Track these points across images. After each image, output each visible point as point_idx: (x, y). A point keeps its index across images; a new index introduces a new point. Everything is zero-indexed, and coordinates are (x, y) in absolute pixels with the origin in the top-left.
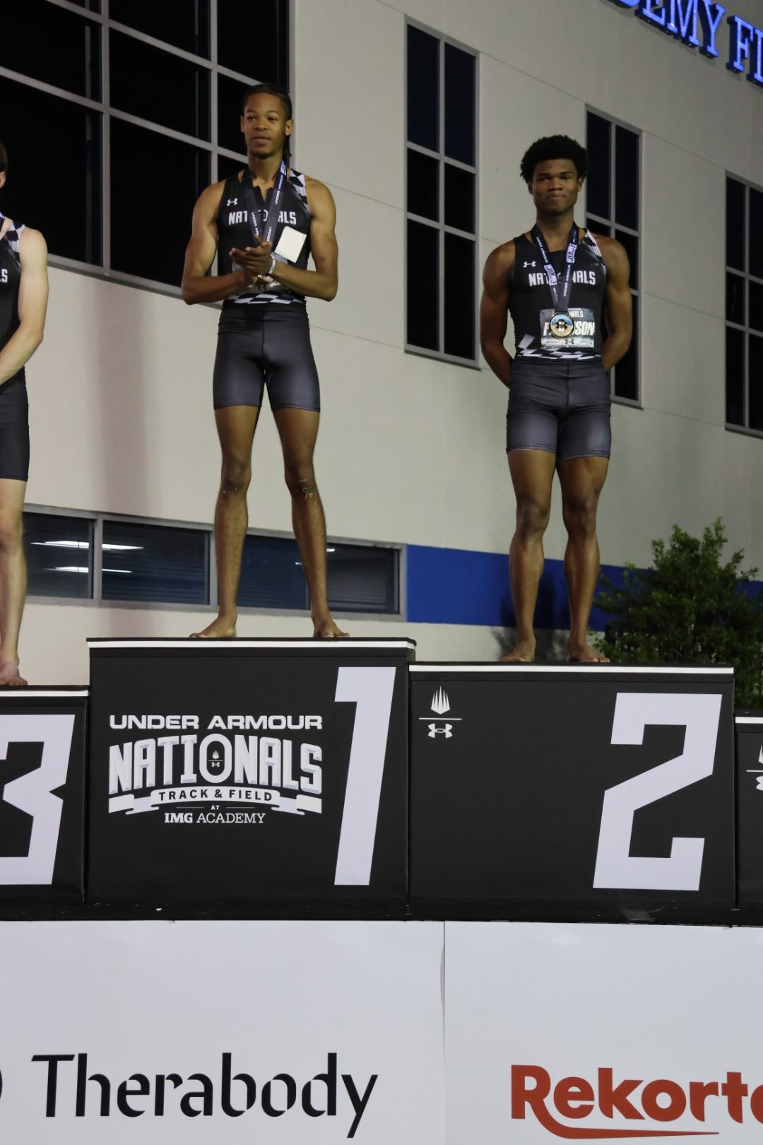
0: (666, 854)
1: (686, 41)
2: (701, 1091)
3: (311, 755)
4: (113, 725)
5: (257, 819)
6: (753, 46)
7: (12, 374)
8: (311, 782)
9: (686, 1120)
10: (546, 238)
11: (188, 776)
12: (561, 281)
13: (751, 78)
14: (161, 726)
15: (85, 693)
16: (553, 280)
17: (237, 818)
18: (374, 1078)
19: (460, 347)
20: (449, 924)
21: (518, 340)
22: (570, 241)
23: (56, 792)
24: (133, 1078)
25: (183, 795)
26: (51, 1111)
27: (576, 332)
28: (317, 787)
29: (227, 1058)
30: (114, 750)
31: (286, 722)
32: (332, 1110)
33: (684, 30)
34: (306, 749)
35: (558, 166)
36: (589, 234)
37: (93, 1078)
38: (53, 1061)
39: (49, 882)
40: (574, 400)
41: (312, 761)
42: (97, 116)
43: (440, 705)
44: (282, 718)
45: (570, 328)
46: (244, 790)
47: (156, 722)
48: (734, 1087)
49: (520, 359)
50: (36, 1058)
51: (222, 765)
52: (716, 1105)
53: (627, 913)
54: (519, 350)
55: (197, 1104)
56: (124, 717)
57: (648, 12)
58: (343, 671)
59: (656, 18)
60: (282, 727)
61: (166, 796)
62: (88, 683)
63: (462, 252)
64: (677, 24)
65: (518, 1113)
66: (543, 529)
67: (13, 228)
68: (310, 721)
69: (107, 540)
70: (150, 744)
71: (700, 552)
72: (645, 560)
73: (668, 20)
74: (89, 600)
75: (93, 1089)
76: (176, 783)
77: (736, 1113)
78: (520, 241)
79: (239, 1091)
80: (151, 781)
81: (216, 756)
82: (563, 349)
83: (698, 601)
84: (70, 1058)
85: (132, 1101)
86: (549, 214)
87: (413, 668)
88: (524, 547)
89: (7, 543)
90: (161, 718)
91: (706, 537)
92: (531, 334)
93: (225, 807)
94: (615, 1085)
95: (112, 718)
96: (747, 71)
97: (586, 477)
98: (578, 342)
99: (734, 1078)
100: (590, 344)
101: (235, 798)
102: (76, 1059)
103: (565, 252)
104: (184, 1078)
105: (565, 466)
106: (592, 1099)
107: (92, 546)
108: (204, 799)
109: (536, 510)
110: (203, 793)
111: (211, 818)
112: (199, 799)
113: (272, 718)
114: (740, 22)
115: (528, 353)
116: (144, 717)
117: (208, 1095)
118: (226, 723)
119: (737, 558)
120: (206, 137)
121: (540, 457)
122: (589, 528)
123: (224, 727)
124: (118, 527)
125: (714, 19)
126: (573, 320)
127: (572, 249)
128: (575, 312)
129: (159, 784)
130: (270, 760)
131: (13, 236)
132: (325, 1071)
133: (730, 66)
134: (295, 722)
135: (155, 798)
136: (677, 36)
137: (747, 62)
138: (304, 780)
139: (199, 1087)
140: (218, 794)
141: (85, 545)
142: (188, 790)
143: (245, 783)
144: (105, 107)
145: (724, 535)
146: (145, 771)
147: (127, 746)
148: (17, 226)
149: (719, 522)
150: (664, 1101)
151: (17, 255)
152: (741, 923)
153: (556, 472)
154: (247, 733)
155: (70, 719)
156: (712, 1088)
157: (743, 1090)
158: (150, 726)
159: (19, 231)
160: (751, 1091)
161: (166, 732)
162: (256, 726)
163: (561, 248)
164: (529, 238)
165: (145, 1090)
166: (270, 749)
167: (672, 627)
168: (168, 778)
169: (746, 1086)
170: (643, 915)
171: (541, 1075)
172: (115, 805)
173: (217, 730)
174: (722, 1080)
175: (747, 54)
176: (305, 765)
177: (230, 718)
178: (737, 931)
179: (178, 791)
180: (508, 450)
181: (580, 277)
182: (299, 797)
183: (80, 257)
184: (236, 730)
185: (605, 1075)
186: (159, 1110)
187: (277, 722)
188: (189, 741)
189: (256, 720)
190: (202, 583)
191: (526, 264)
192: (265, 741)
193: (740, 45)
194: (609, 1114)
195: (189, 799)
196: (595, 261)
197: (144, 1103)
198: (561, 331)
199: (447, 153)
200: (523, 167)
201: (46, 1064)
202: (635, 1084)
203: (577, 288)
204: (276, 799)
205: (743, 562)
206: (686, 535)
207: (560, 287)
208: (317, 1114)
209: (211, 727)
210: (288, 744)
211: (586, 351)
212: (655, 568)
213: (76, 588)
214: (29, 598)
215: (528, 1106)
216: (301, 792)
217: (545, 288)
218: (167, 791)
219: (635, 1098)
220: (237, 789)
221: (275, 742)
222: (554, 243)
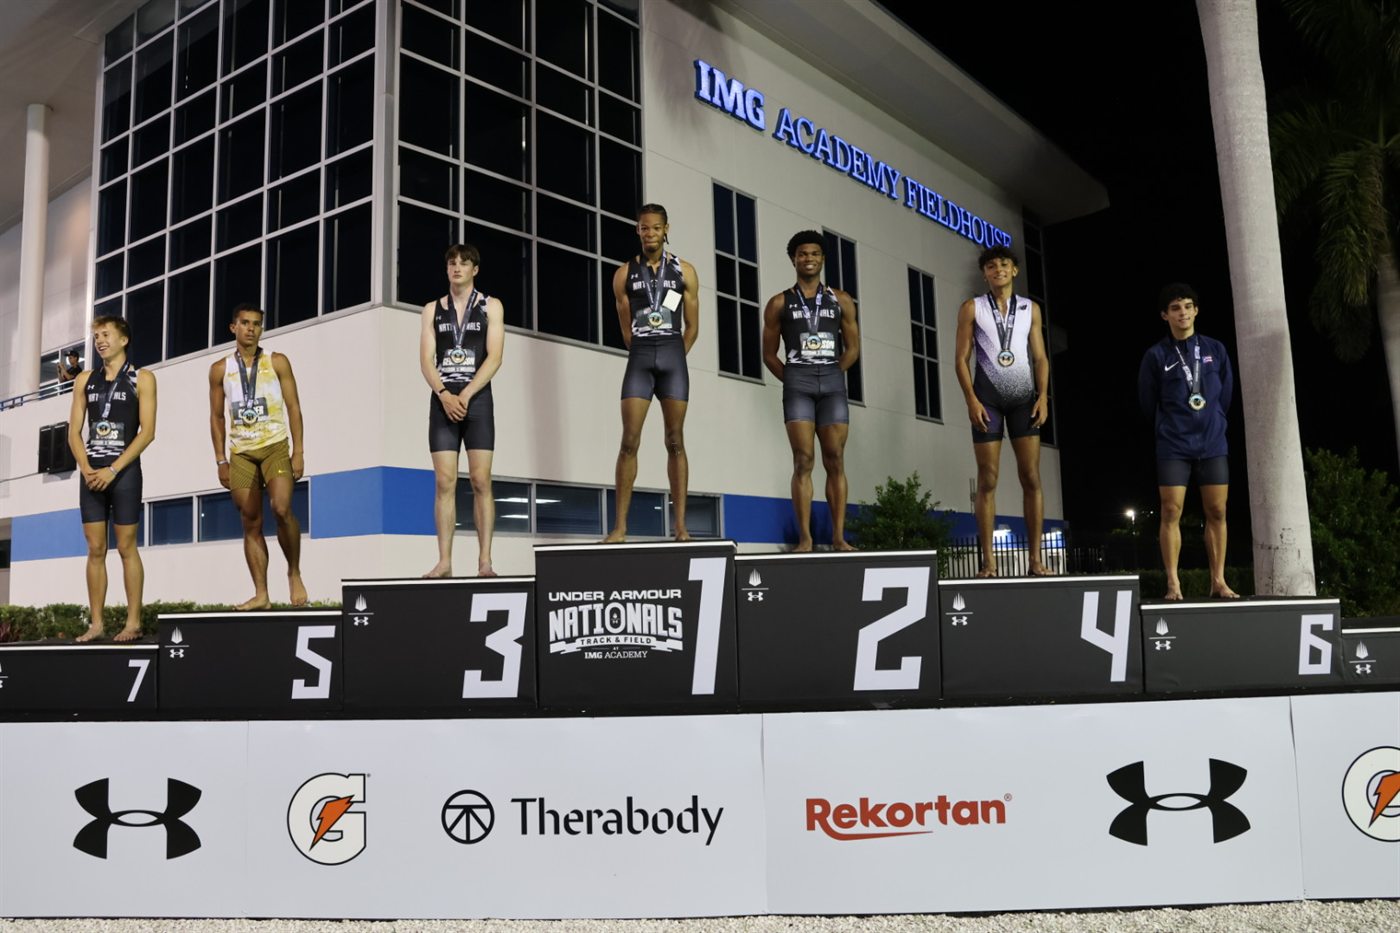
0: (898, 667)
1: (879, 190)
2: (922, 808)
3: (675, 615)
4: (551, 599)
5: (642, 655)
6: (918, 193)
7: (483, 385)
8: (675, 631)
9: (914, 825)
10: (803, 290)
11: (598, 629)
12: (813, 315)
13: (918, 211)
14: (580, 599)
15: (533, 579)
16: (808, 315)
17: (630, 655)
18: (721, 810)
19: (753, 372)
20: (764, 714)
21: (788, 352)
22: (818, 292)
23: (517, 641)
24: (573, 812)
25: (596, 641)
26: (524, 831)
27: (823, 347)
28: (679, 634)
29: (630, 800)
30: (552, 614)
31: (659, 594)
32: (696, 829)
33: (877, 184)
34: (671, 610)
35: (811, 248)
36: (829, 289)
37: (548, 812)
38: (524, 802)
39: (515, 695)
40: (824, 388)
41: (676, 618)
42: (529, 242)
43: (755, 580)
44: (656, 592)
45: (819, 344)
46: (633, 637)
47: (577, 596)
48: (942, 804)
49: (789, 365)
50: (514, 800)
51: (619, 622)
52: (931, 816)
53: (876, 705)
54: (788, 359)
55: (613, 827)
56: (558, 594)
57: (855, 174)
58: (693, 561)
59: (861, 178)
60: (656, 597)
61: (585, 642)
62: (534, 573)
63: (751, 314)
64: (873, 181)
65: (811, 827)
66: (811, 470)
67: (483, 298)
68: (674, 593)
69: (539, 496)
70: (574, 610)
71: (905, 493)
72: (872, 500)
73: (867, 178)
74: (529, 534)
75: (549, 819)
76: (591, 633)
77: (943, 819)
78: (787, 293)
79: (638, 819)
80: (575, 633)
81: (615, 616)
82: (815, 358)
83: (905, 522)
84: (534, 800)
85: (573, 826)
86: (804, 276)
87: (737, 558)
88: (800, 482)
89: (482, 489)
90: (580, 593)
91: (908, 484)
92: (795, 349)
93: (622, 648)
94: (871, 806)
95: (550, 594)
96: (916, 207)
97: (835, 436)
98: (824, 353)
99: (942, 799)
100: (832, 354)
101: (628, 642)
102: (538, 801)
103: (815, 298)
104: (604, 811)
105: (821, 430)
106: (856, 816)
107: (530, 501)
108: (609, 643)
109: (805, 458)
110: (608, 640)
111: (613, 655)
112: (605, 643)
113: (650, 592)
114: (909, 180)
115: (793, 361)
116: (570, 594)
117: (619, 822)
118: (621, 596)
119: (928, 495)
120: (594, 251)
121: (806, 425)
122: (840, 468)
123: (619, 598)
124: (545, 488)
125: (894, 178)
126: (821, 340)
127: (819, 296)
128: (822, 335)
129: (581, 634)
130: (649, 618)
131: (483, 303)
132: (691, 806)
133: (905, 204)
134: (664, 594)
135: (578, 643)
136: (874, 187)
137: (915, 202)
138: (671, 630)
139: (613, 817)
140: (617, 640)
141: (525, 500)
142: (598, 638)
143: (634, 633)
144: (534, 238)
145: (919, 481)
146: (571, 627)
147: (560, 612)
148: (486, 296)
149: (915, 474)
150: (900, 815)
151: (485, 314)
152: (945, 706)
153: (816, 436)
154: (634, 602)
155: (524, 596)
156: (929, 806)
157: (948, 805)
158: (574, 599)
159: (487, 300)
160: (952, 806)
161: (584, 602)
162: (640, 597)
163: (812, 296)
164: (793, 291)
165: (580, 819)
166: (649, 611)
167: (890, 539)
168: (586, 631)
169: (949, 803)
170: (885, 705)
171: (824, 804)
172: (554, 648)
173: (615, 600)
174: (935, 800)
175: (915, 198)
176: (671, 621)
177: (624, 593)
178: (943, 711)
179: (592, 639)
180: (785, 422)
181: (825, 313)
182: (668, 640)
183: (520, 326)
184: (628, 600)
185: (864, 802)
186: (590, 831)
187: (653, 594)
188: (598, 607)
189: (640, 593)
190: (598, 522)
191: (791, 306)
192: (646, 606)
193: (910, 193)
194: (866, 824)
195: (599, 644)
196: (832, 304)
197: (581, 827)
198: (813, 346)
199: (740, 256)
200: (788, 249)
201: (519, 804)
202: (884, 806)
203: (823, 320)
204: (654, 642)
205: (931, 498)
206: (896, 482)
207: (812, 319)
208: (688, 831)
209: (611, 598)
210: (660, 608)
211: (829, 358)
212: (878, 504)
213: (520, 527)
214: (496, 533)
215: (817, 823)
216: (669, 637)
217: (803, 320)
218: (586, 639)
219: (882, 815)
220: (629, 637)
221: (652, 607)
222: (808, 293)
